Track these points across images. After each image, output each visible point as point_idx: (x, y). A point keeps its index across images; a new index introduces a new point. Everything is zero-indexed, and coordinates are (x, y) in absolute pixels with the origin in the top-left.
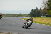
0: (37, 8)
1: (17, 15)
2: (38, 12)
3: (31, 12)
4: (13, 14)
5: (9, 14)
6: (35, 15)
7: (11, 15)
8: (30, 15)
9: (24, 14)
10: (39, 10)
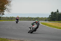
0: (58, 10)
1: (33, 19)
2: (59, 15)
3: (51, 15)
4: (29, 17)
5: (24, 17)
6: (56, 19)
7: (27, 19)
8: (49, 19)
9: (42, 18)
10: (60, 13)
